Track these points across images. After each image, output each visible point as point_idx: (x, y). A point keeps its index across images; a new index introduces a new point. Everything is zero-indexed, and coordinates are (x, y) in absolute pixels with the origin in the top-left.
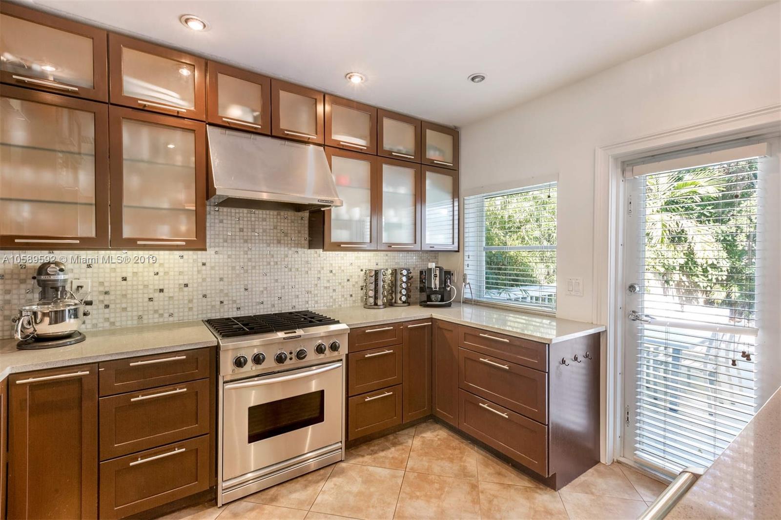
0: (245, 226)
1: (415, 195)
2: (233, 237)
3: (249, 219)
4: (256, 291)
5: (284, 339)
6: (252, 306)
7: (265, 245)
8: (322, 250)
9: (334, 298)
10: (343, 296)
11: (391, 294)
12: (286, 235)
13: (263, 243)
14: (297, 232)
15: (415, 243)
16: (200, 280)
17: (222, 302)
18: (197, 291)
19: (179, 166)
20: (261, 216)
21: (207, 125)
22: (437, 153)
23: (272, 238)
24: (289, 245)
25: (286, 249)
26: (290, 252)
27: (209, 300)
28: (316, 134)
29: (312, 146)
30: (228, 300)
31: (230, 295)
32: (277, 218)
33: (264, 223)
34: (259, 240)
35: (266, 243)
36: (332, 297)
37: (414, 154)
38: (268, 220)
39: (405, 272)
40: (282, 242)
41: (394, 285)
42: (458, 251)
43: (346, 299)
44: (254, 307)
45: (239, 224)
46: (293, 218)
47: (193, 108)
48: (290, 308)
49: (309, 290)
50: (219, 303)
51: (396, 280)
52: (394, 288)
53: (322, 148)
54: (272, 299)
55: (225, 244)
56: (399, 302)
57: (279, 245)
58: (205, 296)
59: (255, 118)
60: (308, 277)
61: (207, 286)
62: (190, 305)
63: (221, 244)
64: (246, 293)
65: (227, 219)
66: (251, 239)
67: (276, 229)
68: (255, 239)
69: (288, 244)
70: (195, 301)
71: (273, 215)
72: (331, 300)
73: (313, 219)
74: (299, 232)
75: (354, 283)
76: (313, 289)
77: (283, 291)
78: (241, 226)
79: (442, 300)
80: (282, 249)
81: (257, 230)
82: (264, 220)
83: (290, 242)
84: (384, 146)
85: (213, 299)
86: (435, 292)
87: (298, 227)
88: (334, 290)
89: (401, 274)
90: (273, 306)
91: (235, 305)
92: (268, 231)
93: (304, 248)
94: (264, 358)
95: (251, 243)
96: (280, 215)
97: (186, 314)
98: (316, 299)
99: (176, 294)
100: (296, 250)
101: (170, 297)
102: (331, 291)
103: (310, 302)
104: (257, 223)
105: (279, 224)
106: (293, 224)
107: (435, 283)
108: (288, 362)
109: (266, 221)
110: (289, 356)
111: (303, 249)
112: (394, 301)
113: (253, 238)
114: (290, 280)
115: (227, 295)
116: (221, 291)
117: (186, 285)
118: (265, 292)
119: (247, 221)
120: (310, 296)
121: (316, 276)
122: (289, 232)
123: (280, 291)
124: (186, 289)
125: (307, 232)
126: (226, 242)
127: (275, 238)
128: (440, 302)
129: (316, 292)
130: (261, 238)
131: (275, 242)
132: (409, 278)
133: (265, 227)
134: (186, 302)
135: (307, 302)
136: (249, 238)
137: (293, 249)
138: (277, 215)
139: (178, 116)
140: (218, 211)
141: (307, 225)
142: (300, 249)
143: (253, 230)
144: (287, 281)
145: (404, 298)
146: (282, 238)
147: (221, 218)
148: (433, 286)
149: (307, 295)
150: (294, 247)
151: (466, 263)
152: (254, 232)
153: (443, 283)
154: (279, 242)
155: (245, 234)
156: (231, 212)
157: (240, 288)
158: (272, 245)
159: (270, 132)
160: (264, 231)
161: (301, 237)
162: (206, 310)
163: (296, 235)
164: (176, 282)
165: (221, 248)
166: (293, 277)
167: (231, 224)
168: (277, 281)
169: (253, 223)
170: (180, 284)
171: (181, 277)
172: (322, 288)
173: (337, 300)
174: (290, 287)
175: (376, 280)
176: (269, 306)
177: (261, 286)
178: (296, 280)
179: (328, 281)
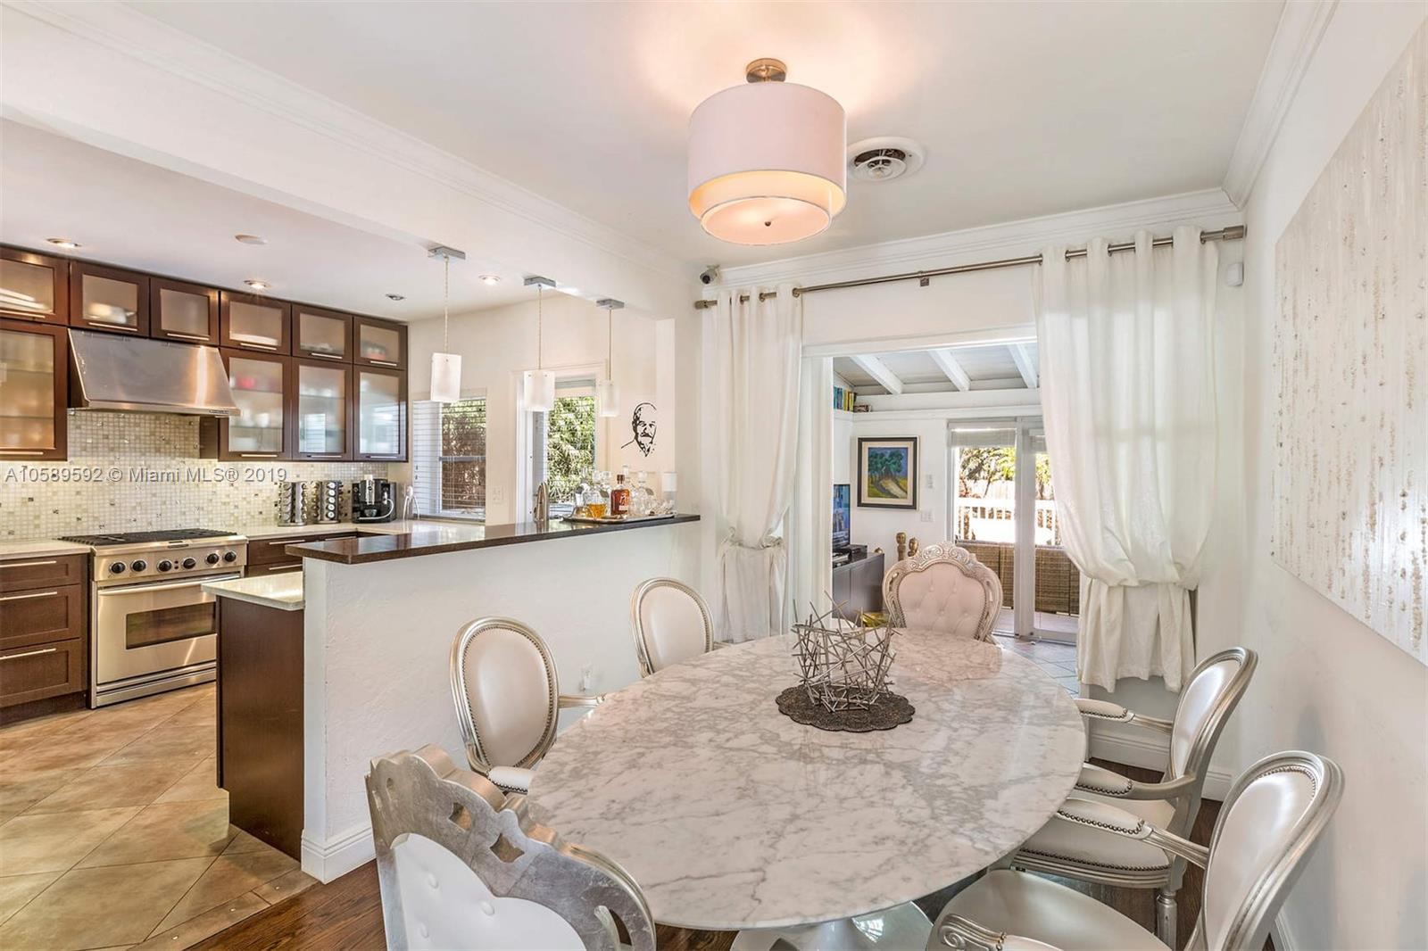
0: (111, 433)
1: (345, 398)
2: (95, 445)
3: (116, 424)
4: (126, 507)
5: (169, 547)
6: (121, 524)
7: (138, 454)
8: (217, 460)
9: (236, 515)
10: (248, 513)
11: (316, 510)
12: (168, 442)
13: (135, 452)
14: (183, 439)
15: (345, 452)
16: (49, 494)
17: (78, 519)
18: (46, 506)
19: (30, 372)
20: (132, 421)
21: (69, 330)
22: (377, 351)
23: (147, 446)
24: (172, 455)
25: (168, 458)
26: (174, 462)
27: (61, 516)
28: (209, 334)
29: (203, 347)
30: (88, 517)
31: (90, 511)
32: (155, 423)
33: (137, 429)
34: (130, 448)
35: (140, 452)
36: (233, 514)
37: (343, 353)
38: (142, 425)
39: (332, 485)
40: (162, 450)
41: (319, 499)
42: (407, 461)
43: (253, 517)
44: (123, 525)
45: (103, 430)
46: (177, 423)
47: (50, 311)
48: (174, 526)
49: (201, 506)
50: (75, 520)
51: (322, 494)
52: (319, 503)
53: (217, 350)
54: (149, 516)
55: (84, 453)
56: (326, 519)
57: (158, 454)
58: (56, 512)
59: (128, 318)
60: (199, 491)
61: (58, 500)
62: (37, 522)
63: (78, 454)
64: (113, 509)
65: (86, 425)
66: (119, 447)
67: (154, 435)
68: (124, 448)
69: (170, 452)
70: (42, 517)
71: (150, 420)
72: (232, 518)
73: (206, 424)
74: (186, 439)
75: (264, 498)
76: (205, 505)
77: (163, 507)
78: (106, 433)
79: (378, 514)
80: (162, 458)
81: (126, 437)
82: (137, 425)
83: (173, 450)
84: (302, 344)
85: (68, 515)
86: (370, 507)
87: (184, 433)
88: (236, 507)
89: (328, 487)
90: (150, 524)
91: (96, 523)
92: (143, 438)
93: (193, 457)
94: (145, 567)
95: (119, 452)
96: (159, 420)
97: (31, 532)
98: (210, 516)
99: (17, 509)
100: (182, 459)
101: (9, 513)
102: (233, 507)
103: (201, 520)
104: (127, 428)
105: (158, 430)
106: (177, 430)
107: (370, 497)
108: (173, 570)
109: (139, 426)
110: (173, 565)
111: (192, 459)
112: (319, 518)
113: (122, 445)
114: (173, 494)
115: (86, 511)
116: (79, 506)
117: (31, 499)
118: (138, 508)
119: (114, 426)
120: (201, 512)
121: (211, 489)
122: (172, 438)
123: (159, 507)
124: (30, 503)
125: (197, 439)
126: (85, 450)
127: (152, 446)
128: (376, 516)
129: (210, 508)
130: (132, 445)
131: (153, 450)
132: (339, 493)
133: (138, 434)
134: (31, 518)
135: (198, 520)
136: (117, 445)
137: (177, 459)
138: (156, 419)
139: (34, 321)
140: (74, 415)
141: (197, 431)
142: (187, 459)
143: (122, 437)
144: (169, 495)
145: (331, 515)
146: (162, 446)
147: (79, 423)
148: (367, 501)
149: (197, 512)
150: (180, 456)
151: (414, 475)
152: (124, 439)
153: (379, 496)
154: (158, 450)
155: (111, 441)
156: (92, 417)
157: (104, 503)
158: (148, 454)
159: (148, 332)
160: (137, 437)
161: (189, 445)
162: (58, 527)
163: (182, 443)
164: (18, 495)
165: (78, 458)
166: (178, 491)
167: (92, 430)
168: (154, 495)
169: (122, 429)
170: (23, 498)
171: (24, 490)
172: (219, 504)
173: (240, 518)
174: (174, 503)
175: (293, 494)
176: (145, 524)
177: (133, 501)
178: (183, 494)
179: (228, 496)
